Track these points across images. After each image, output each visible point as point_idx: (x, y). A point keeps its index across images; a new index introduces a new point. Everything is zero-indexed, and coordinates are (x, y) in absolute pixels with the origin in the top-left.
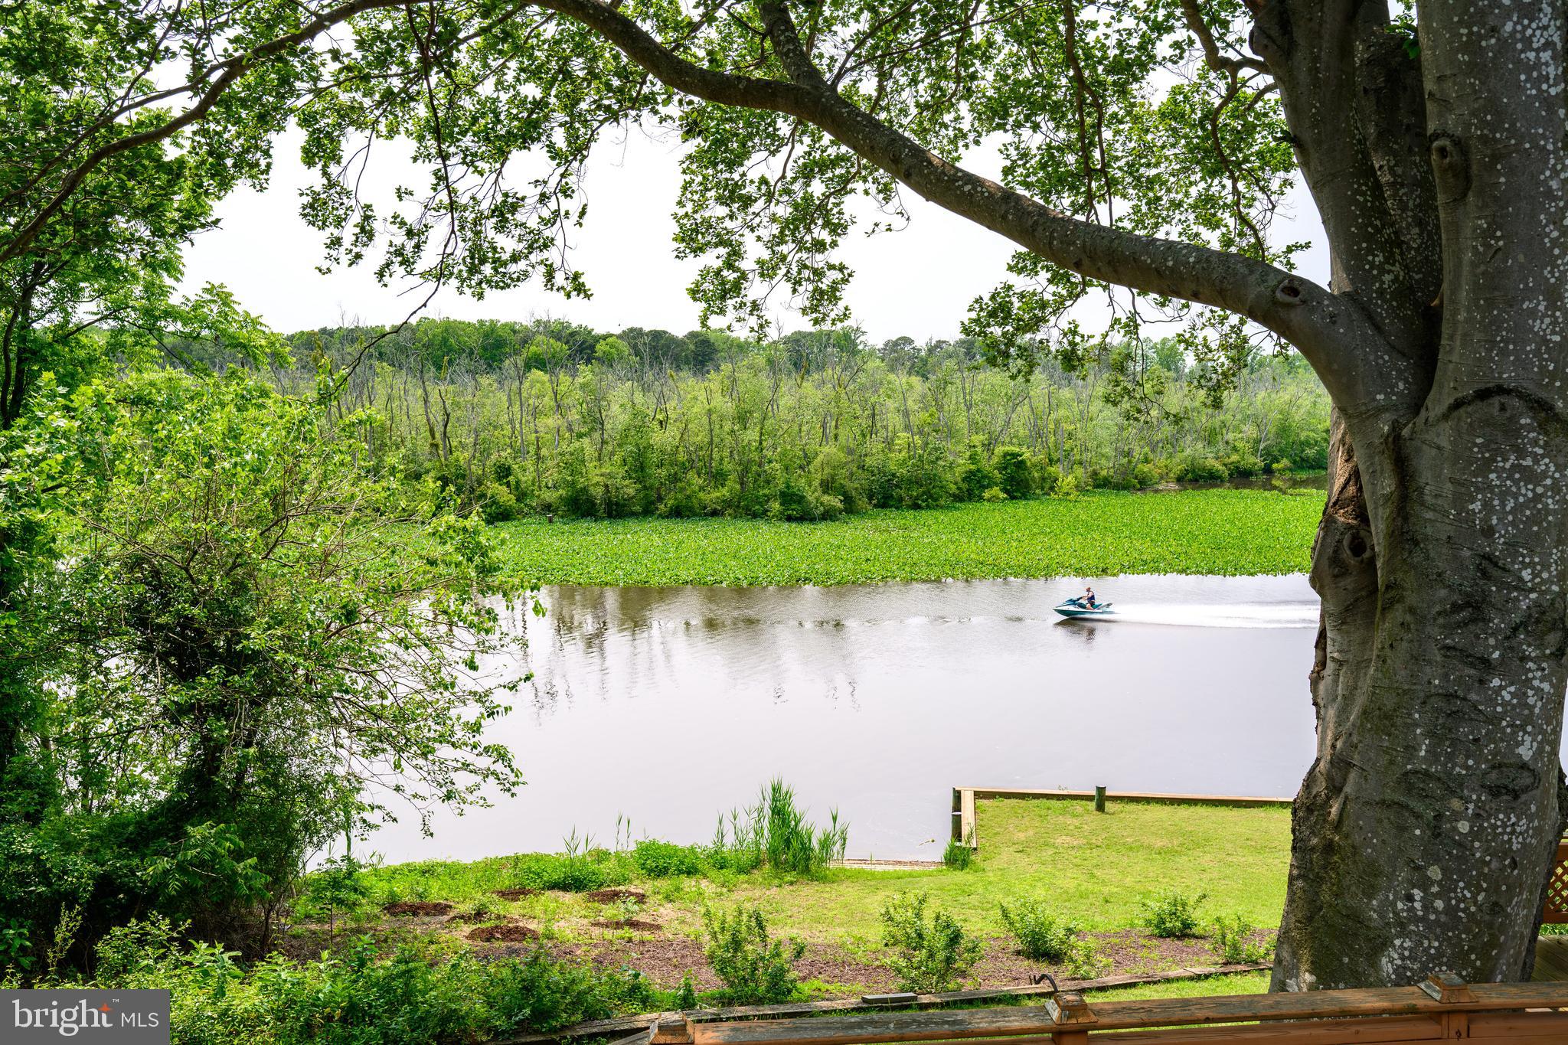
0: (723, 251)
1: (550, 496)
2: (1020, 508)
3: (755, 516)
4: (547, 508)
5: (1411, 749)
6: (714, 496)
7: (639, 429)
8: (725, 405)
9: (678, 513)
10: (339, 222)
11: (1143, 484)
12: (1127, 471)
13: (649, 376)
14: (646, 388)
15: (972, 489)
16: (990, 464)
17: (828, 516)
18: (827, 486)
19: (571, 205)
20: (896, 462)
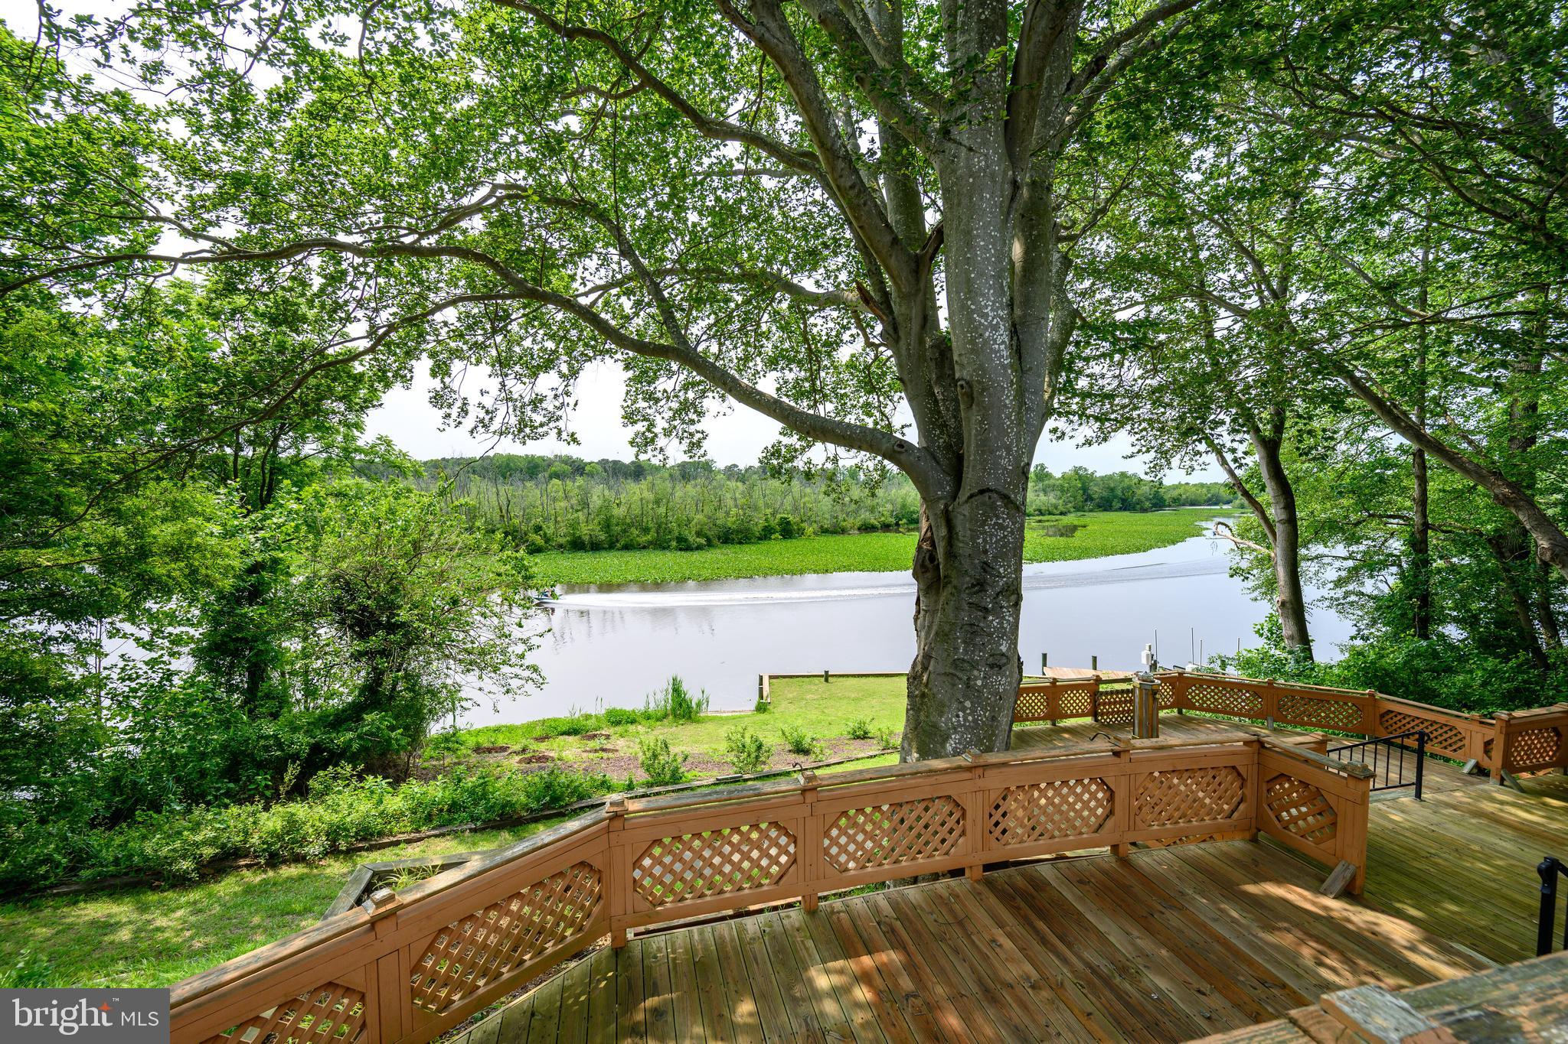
0: (646, 423)
1: (562, 540)
2: (789, 543)
3: (664, 548)
4: (561, 546)
5: (956, 649)
6: (644, 539)
7: (607, 508)
8: (649, 496)
9: (627, 547)
10: (450, 406)
11: (843, 531)
12: (836, 525)
13: (612, 482)
14: (610, 488)
15: (766, 534)
16: (774, 523)
17: (699, 548)
18: (699, 534)
19: (571, 400)
20: (731, 522)
